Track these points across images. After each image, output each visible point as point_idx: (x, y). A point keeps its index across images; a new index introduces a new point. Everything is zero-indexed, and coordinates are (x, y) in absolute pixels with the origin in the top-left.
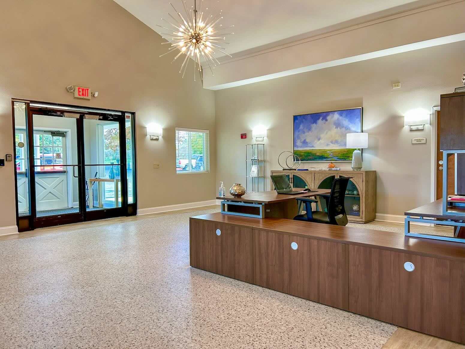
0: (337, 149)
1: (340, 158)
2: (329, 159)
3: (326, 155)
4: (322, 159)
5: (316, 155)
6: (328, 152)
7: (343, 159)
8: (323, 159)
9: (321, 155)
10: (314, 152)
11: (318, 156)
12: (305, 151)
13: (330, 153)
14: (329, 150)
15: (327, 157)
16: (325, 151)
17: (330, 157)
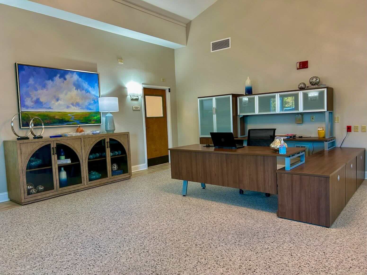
0: (79, 112)
1: (82, 121)
2: (70, 123)
3: (67, 119)
4: (61, 123)
5: (54, 119)
6: (69, 115)
7: (85, 122)
8: (64, 123)
9: (61, 118)
10: (52, 115)
11: (58, 119)
12: (40, 113)
13: (72, 116)
14: (70, 113)
15: (68, 121)
16: (65, 114)
17: (71, 120)
